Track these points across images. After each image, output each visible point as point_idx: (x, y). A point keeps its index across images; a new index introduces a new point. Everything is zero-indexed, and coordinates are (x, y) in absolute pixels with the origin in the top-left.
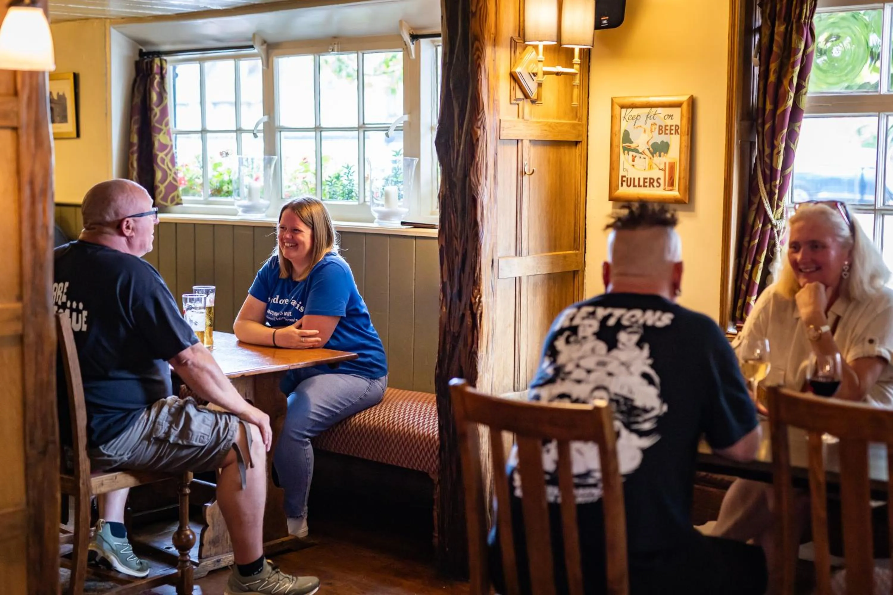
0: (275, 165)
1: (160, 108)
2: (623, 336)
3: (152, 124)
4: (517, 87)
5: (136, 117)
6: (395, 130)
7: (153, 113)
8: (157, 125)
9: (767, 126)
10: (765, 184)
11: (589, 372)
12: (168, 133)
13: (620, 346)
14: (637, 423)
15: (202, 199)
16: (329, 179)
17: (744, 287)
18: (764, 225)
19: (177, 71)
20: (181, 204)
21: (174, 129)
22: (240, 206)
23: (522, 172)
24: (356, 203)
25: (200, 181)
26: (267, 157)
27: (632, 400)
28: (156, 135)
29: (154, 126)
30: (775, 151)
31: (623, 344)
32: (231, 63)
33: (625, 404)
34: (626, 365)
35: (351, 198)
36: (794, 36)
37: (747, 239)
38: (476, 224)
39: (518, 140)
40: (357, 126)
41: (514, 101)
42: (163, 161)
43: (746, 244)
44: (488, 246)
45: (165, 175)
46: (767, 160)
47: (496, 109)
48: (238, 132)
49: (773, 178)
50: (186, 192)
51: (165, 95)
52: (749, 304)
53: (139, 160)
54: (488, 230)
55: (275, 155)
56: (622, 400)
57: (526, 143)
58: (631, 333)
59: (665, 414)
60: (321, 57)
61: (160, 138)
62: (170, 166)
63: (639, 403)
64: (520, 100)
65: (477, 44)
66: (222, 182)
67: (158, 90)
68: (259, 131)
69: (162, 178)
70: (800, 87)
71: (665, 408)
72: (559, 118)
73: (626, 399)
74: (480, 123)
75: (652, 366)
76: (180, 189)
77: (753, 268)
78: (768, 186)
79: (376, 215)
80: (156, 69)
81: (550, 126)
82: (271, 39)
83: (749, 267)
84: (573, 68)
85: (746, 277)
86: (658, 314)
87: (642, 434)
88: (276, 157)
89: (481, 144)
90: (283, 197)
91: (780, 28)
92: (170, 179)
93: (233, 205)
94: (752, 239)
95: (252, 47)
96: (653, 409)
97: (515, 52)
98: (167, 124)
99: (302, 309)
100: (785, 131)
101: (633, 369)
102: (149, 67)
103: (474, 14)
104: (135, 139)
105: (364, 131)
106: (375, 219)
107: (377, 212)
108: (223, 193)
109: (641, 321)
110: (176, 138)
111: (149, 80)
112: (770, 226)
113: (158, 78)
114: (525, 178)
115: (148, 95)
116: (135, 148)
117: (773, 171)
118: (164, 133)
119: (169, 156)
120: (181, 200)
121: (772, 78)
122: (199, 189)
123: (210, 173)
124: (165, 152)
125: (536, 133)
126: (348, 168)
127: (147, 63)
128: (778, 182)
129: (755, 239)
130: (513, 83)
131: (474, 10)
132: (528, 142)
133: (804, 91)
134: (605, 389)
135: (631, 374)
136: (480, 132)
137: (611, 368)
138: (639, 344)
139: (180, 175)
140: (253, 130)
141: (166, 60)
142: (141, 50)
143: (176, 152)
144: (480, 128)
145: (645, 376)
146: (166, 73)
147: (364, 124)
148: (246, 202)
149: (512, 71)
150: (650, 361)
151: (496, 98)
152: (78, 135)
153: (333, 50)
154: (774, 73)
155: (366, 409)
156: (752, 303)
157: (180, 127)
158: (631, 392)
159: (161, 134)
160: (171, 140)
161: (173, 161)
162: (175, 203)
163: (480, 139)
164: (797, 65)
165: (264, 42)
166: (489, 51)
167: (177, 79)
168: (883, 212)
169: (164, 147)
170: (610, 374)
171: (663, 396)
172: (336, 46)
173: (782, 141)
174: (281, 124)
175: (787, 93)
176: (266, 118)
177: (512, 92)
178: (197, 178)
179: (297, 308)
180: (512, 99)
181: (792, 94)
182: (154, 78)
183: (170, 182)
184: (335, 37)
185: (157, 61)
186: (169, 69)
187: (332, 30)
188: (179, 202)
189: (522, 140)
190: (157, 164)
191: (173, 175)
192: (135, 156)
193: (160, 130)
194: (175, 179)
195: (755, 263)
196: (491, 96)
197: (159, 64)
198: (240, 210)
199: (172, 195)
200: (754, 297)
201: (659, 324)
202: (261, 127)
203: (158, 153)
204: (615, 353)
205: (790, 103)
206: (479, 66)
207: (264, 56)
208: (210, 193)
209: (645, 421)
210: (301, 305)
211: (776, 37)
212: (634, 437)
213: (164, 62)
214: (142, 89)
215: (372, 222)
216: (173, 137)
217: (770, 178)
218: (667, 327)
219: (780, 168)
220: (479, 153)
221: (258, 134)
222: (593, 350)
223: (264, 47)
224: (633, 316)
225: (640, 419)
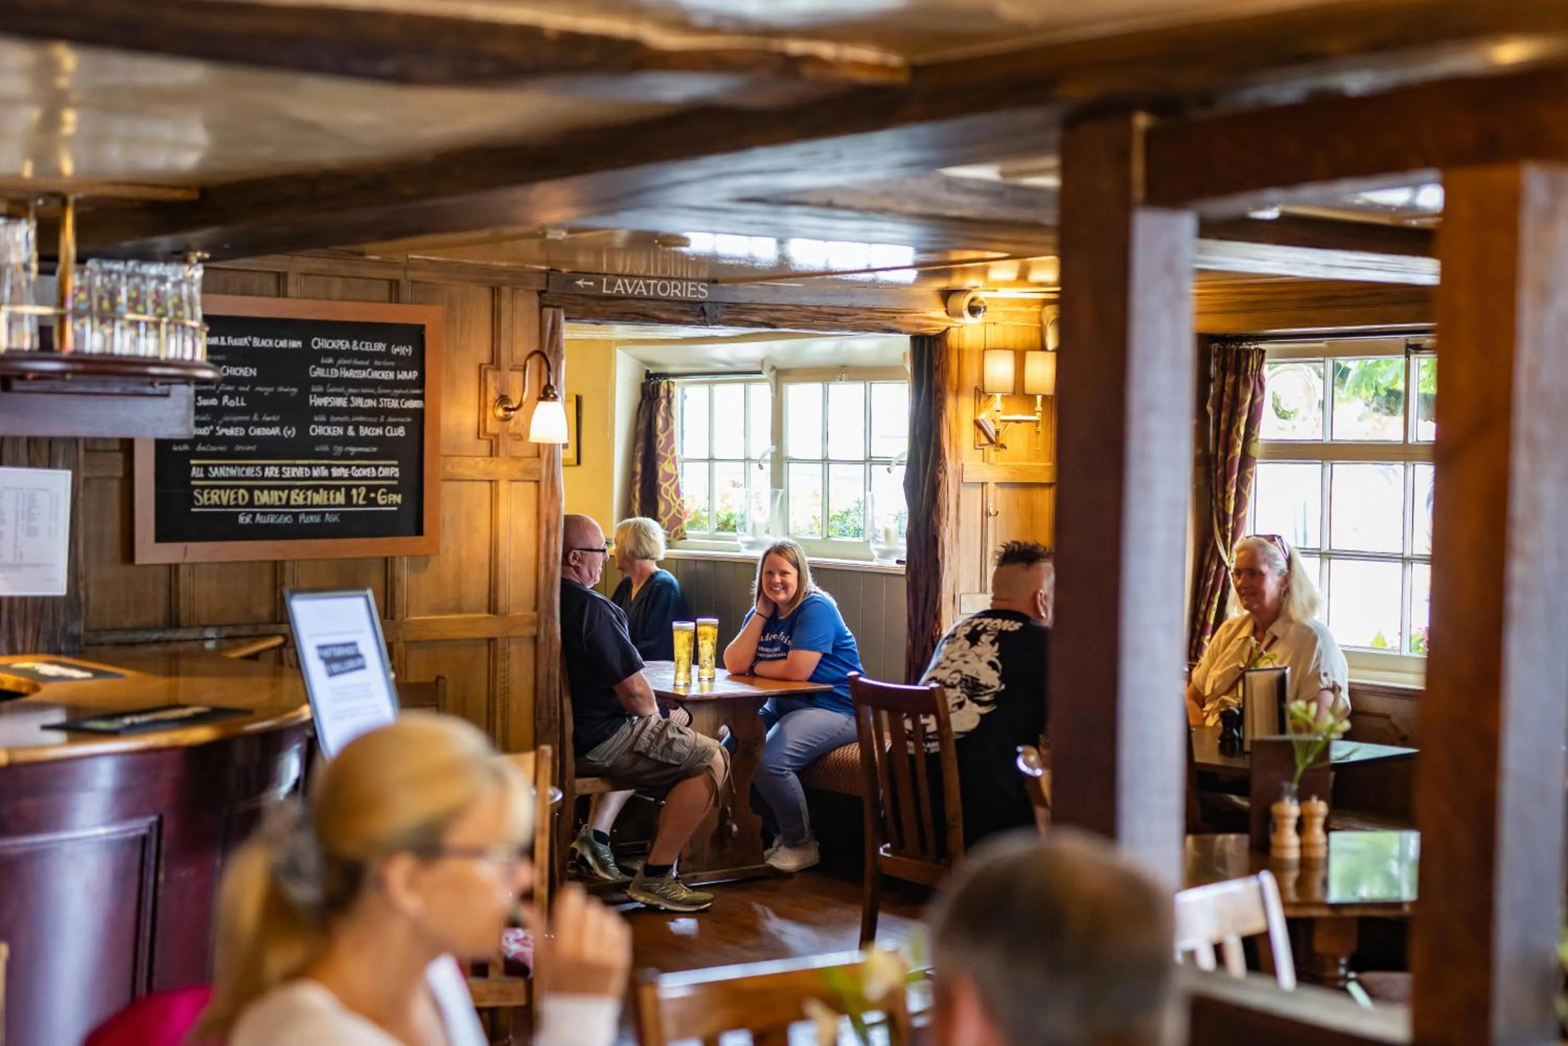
0: (782, 498)
1: (665, 435)
2: (984, 638)
3: (657, 452)
4: (982, 433)
5: (641, 444)
6: (897, 464)
7: (658, 440)
8: (663, 453)
9: (1219, 472)
10: (1219, 527)
11: (953, 661)
12: (674, 461)
13: (980, 643)
14: (980, 696)
15: (707, 533)
16: (840, 514)
17: (1198, 627)
18: (1219, 567)
19: (686, 393)
20: (686, 539)
21: (682, 457)
22: (743, 542)
23: (987, 513)
24: (862, 541)
25: (705, 514)
26: (774, 490)
27: (978, 680)
28: (660, 463)
29: (659, 454)
30: (1227, 496)
31: (982, 642)
32: (741, 386)
33: (972, 682)
34: (979, 657)
35: (858, 536)
36: (1241, 388)
37: (1203, 580)
38: (937, 561)
39: (982, 484)
40: (862, 459)
41: (978, 446)
42: (667, 491)
43: (1202, 585)
44: (948, 582)
45: (669, 507)
46: (1220, 504)
47: (958, 455)
48: (747, 463)
49: (1225, 522)
50: (692, 525)
51: (671, 419)
52: (1202, 643)
53: (642, 490)
54: (950, 568)
55: (781, 488)
56: (970, 679)
57: (991, 486)
58: (990, 635)
59: (1003, 691)
60: (830, 386)
61: (664, 468)
62: (675, 497)
63: (982, 681)
64: (985, 445)
65: (939, 394)
66: (730, 516)
67: (663, 414)
68: (765, 461)
69: (665, 511)
70: (1248, 436)
71: (1003, 687)
72: (1029, 460)
73: (973, 678)
74: (941, 467)
75: (997, 658)
76: (685, 522)
77: (1207, 608)
78: (1222, 529)
79: (876, 553)
80: (662, 392)
81: (1018, 469)
82: (779, 366)
83: (1204, 607)
84: (1035, 415)
85: (1201, 617)
86: (1012, 622)
87: (981, 704)
88: (781, 491)
89: (943, 487)
90: (790, 532)
91: (1230, 380)
92: (673, 511)
93: (736, 540)
94: (1207, 580)
95: (760, 373)
96: (993, 686)
97: (979, 401)
98: (673, 452)
99: (790, 643)
100: (1235, 476)
101: (983, 659)
102: (655, 389)
103: (937, 368)
104: (639, 468)
105: (871, 465)
106: (874, 557)
107: (878, 550)
108: (729, 527)
109: (999, 627)
110: (682, 466)
111: (655, 405)
112: (1224, 568)
113: (664, 402)
114: (990, 519)
115: (653, 421)
116: (638, 477)
117: (1226, 515)
118: (669, 462)
119: (674, 487)
120: (685, 534)
121: (1223, 427)
122: (706, 522)
123: (718, 507)
124: (669, 483)
125: (1004, 476)
126: (858, 502)
127: (653, 386)
128: (1230, 525)
129: (1209, 580)
130: (977, 429)
131: (937, 364)
132: (993, 485)
133: (1254, 438)
134: (960, 672)
135: (981, 661)
136: (941, 476)
137: (967, 659)
138: (992, 643)
139: (686, 507)
140: (759, 461)
141: (673, 383)
142: (648, 371)
143: (682, 482)
144: (941, 472)
145: (991, 664)
146: (673, 396)
147: (870, 457)
148: (750, 538)
149: (977, 418)
150: (997, 654)
151: (958, 444)
152: (579, 462)
153: (841, 380)
154: (1224, 421)
155: (847, 744)
156: (1206, 643)
157: (687, 455)
158: (978, 673)
159: (666, 462)
160: (676, 469)
161: (678, 492)
162: (678, 538)
163: (942, 483)
164: (1243, 415)
165: (773, 368)
166: (950, 402)
167: (686, 402)
168: (1330, 556)
169: (668, 477)
170: (966, 662)
171: (1002, 679)
172: (844, 375)
173: (1232, 487)
174: (789, 455)
175: (1234, 442)
176: (773, 449)
177: (977, 439)
178: (704, 510)
179: (785, 642)
180: (977, 444)
181: (1240, 443)
182: (660, 403)
183: (674, 514)
184: (843, 366)
185: (664, 383)
186: (677, 391)
187: (840, 360)
188: (684, 537)
189: (986, 483)
190: (660, 495)
191: (677, 506)
192: (638, 486)
193: (666, 458)
194: (679, 512)
195: (1210, 603)
196: (953, 443)
197: (666, 387)
198: (743, 546)
199: (675, 529)
200: (1208, 637)
201: (1010, 629)
202: (768, 457)
203: (662, 483)
204: (975, 648)
205: (1239, 450)
206: (941, 415)
207: (773, 383)
208: (716, 527)
209: (985, 695)
210: (789, 639)
211: (1227, 388)
212: (975, 706)
213: (671, 385)
214: (647, 414)
215: (871, 560)
216: (679, 465)
217: (1223, 523)
218: (1016, 631)
219: (1231, 512)
220: (941, 496)
221: (764, 465)
222: (961, 647)
223: (773, 373)
224: (995, 624)
225: (982, 693)
